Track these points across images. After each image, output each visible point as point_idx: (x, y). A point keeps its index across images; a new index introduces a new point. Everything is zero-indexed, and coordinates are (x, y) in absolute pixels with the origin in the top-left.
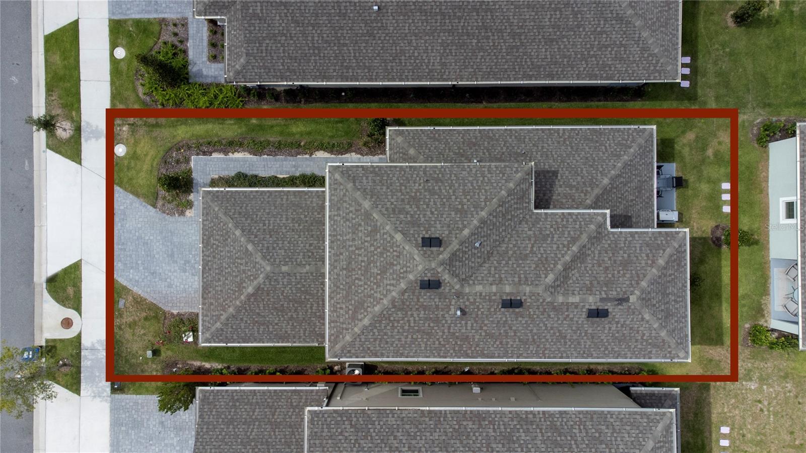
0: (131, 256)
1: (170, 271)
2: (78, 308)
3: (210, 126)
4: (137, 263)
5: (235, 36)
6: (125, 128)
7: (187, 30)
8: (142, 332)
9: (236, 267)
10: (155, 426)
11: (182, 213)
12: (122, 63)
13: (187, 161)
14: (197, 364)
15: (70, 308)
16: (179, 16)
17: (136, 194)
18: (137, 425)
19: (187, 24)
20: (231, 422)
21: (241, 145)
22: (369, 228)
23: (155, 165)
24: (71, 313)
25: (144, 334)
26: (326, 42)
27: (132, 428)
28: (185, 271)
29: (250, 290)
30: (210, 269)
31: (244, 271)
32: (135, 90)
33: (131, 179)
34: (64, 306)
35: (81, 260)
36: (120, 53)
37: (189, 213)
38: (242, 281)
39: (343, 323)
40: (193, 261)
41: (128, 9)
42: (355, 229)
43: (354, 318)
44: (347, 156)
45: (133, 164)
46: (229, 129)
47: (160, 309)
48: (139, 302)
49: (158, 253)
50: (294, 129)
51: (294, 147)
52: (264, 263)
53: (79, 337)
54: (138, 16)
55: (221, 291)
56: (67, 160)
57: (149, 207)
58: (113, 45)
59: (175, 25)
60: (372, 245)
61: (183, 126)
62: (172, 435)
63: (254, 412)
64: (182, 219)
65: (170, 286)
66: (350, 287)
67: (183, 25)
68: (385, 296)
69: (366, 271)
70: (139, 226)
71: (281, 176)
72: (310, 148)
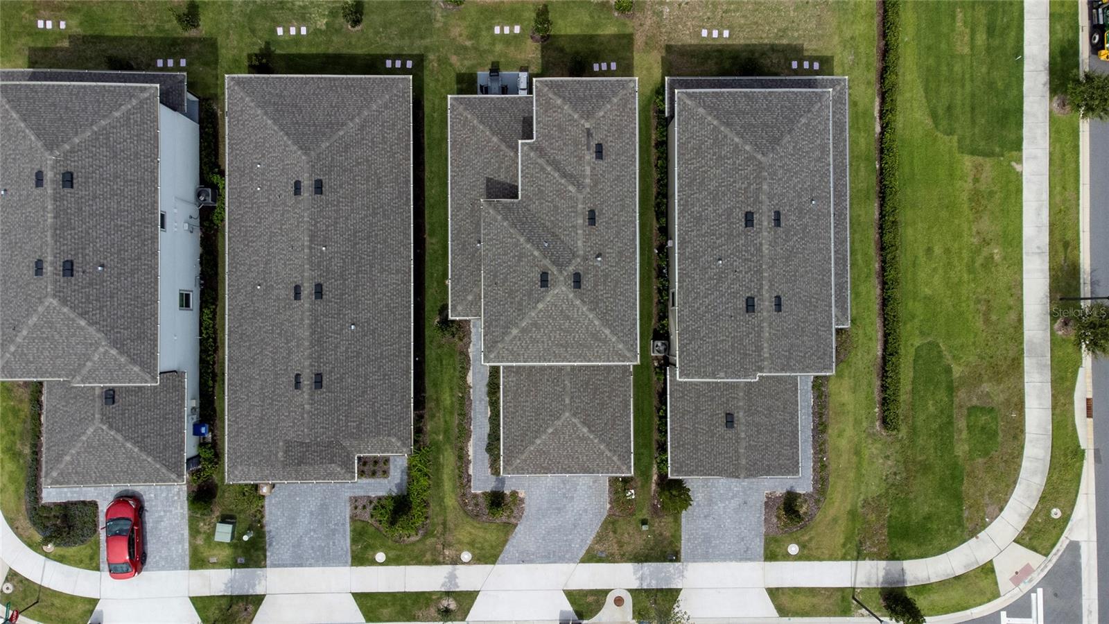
0: (560, 547)
1: (573, 511)
2: (605, 592)
3: (445, 477)
4: (566, 541)
5: (372, 447)
6: (447, 552)
7: (361, 498)
8: (627, 536)
9: (567, 442)
10: (708, 524)
11: (522, 500)
12: (390, 555)
13: (475, 496)
14: (654, 486)
15: (605, 599)
16: (348, 504)
17: (506, 541)
18: (707, 539)
19: (355, 497)
20: (695, 447)
21: (462, 449)
22: (534, 329)
23: (478, 525)
24: (610, 598)
25: (628, 534)
26: (379, 369)
27: (710, 543)
28: (572, 498)
29: (585, 430)
30: (569, 467)
31: (569, 436)
32: (414, 544)
33: (492, 547)
34: (604, 604)
35: (564, 591)
36: (380, 557)
37: (522, 494)
38: (578, 437)
39: (609, 351)
40: (564, 491)
41: (342, 549)
42: (534, 341)
43: (605, 341)
44: (471, 355)
45: (479, 545)
46: (448, 459)
47: (605, 521)
48: (600, 538)
49: (557, 522)
50: (448, 402)
51: (463, 403)
52: (563, 418)
53: (630, 591)
54: (349, 541)
55: (587, 456)
56: (475, 603)
57: (516, 530)
58: (373, 562)
59: (356, 508)
60: (547, 327)
61: (445, 500)
62: (716, 507)
63: (687, 428)
64: (527, 501)
65: (586, 511)
66: (581, 345)
67: (356, 501)
68: (587, 316)
69: (568, 332)
70: (533, 539)
71: (489, 413)
72: (464, 388)
